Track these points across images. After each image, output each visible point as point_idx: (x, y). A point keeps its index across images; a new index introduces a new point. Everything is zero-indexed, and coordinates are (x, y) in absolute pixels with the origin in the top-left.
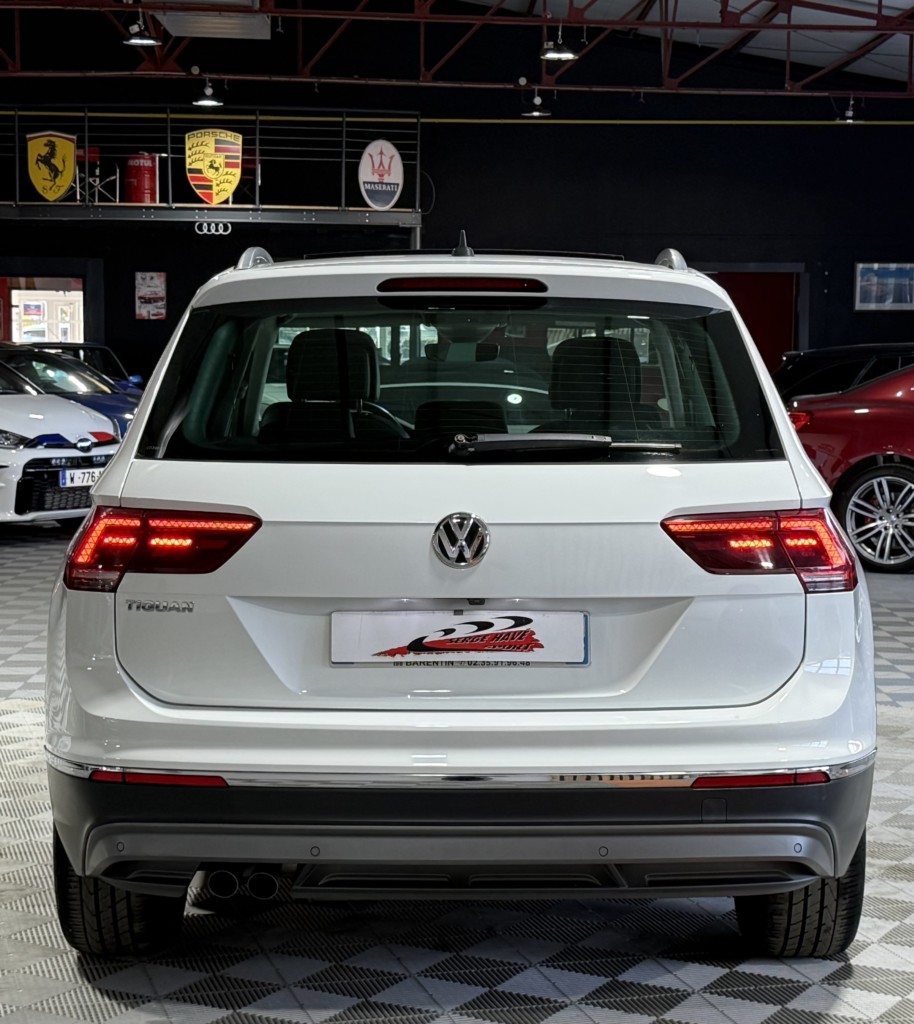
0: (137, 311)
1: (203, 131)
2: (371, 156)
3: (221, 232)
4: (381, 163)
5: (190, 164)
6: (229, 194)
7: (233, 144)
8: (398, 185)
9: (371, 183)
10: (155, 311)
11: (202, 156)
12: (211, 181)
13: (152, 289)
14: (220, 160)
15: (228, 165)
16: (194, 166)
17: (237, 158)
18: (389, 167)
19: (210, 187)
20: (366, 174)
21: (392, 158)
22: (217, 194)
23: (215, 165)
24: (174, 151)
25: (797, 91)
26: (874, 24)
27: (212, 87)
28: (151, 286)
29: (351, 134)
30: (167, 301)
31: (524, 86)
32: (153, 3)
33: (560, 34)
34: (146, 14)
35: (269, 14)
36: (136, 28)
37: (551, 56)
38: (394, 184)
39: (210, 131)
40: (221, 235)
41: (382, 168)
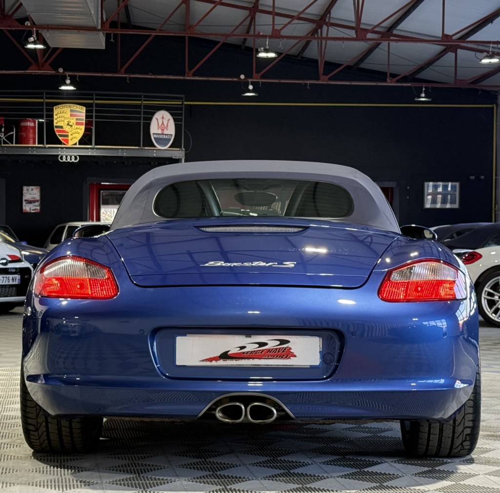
0: (24, 208)
1: (64, 105)
2: (157, 119)
3: (73, 160)
4: (163, 123)
5: (56, 123)
6: (77, 140)
7: (80, 112)
8: (172, 135)
9: (157, 134)
10: (34, 208)
11: (63, 119)
12: (68, 133)
13: (32, 196)
14: (73, 121)
15: (77, 124)
16: (58, 125)
17: (82, 120)
18: (167, 126)
19: (67, 136)
20: (154, 129)
21: (169, 120)
22: (71, 140)
23: (70, 124)
24: (47, 116)
25: (394, 83)
26: (440, 39)
27: (70, 79)
28: (32, 194)
29: (146, 107)
30: (41, 203)
31: (243, 79)
32: (42, 25)
33: (267, 43)
34: (37, 32)
35: (105, 32)
36: (32, 39)
37: (262, 55)
38: (170, 135)
39: (68, 105)
40: (73, 162)
41: (163, 126)
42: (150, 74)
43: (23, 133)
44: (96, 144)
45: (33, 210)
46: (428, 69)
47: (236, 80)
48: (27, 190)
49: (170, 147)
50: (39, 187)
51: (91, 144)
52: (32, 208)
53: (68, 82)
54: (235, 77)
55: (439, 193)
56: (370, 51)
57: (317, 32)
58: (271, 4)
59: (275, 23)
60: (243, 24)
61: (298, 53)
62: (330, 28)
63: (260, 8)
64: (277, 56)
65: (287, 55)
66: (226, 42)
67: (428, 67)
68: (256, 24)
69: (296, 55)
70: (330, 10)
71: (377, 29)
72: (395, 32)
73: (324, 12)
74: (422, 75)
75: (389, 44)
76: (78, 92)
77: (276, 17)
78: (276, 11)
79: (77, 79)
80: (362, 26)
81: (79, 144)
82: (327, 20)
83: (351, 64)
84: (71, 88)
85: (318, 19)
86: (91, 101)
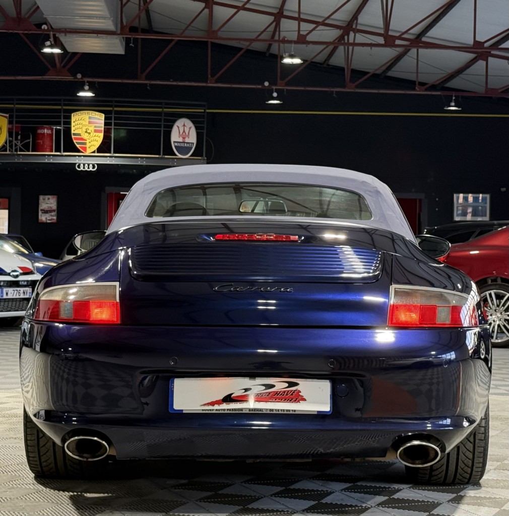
0: (40, 218)
1: (82, 112)
2: (178, 127)
3: (91, 169)
4: (184, 131)
5: (74, 131)
6: (95, 148)
7: (99, 119)
8: (193, 143)
9: (178, 142)
10: (50, 218)
11: (81, 126)
12: (86, 140)
13: (49, 205)
14: (91, 129)
15: (96, 131)
16: (76, 132)
17: (101, 127)
18: (189, 133)
19: (85, 144)
20: (175, 137)
21: (190, 128)
22: (89, 148)
23: (88, 131)
24: (65, 123)
25: (423, 91)
26: (472, 46)
27: (88, 85)
28: (48, 204)
29: (167, 114)
30: (57, 213)
31: (267, 86)
32: (60, 29)
33: (293, 48)
34: (54, 35)
35: (125, 36)
36: (48, 43)
37: (287, 61)
38: (191, 143)
39: (86, 112)
40: (91, 171)
41: (184, 134)
42: (171, 80)
43: (39, 141)
44: (115, 152)
45: (49, 220)
46: (457, 78)
47: (260, 87)
48: (44, 199)
49: (191, 156)
50: (56, 197)
51: (110, 153)
52: (48, 218)
53: (87, 87)
54: (259, 84)
55: (470, 206)
56: (398, 58)
57: (344, 39)
58: (297, 10)
59: (301, 29)
60: (268, 30)
61: (324, 60)
62: (357, 35)
63: (285, 13)
64: (302, 62)
65: (312, 62)
66: (249, 48)
67: (458, 75)
68: (281, 30)
69: (322, 62)
70: (358, 15)
71: (405, 36)
72: (424, 39)
73: (351, 18)
74: (453, 84)
75: (418, 50)
76: (96, 99)
77: (302, 23)
78: (302, 16)
79: (96, 85)
80: (390, 33)
81: (98, 152)
82: (354, 27)
83: (379, 72)
84: (90, 94)
85: (344, 25)
86: (111, 109)
